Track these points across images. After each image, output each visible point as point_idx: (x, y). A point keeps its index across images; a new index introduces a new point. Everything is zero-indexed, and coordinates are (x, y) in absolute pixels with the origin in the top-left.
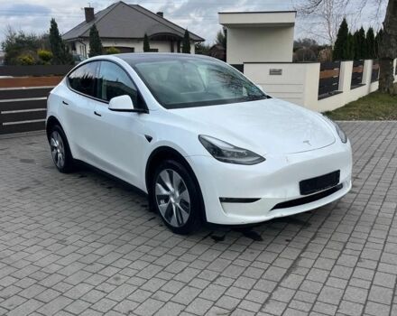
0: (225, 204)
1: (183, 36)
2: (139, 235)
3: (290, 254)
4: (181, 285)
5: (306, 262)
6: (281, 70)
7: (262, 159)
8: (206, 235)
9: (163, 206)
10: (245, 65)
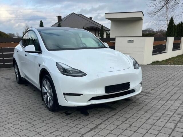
0: (66, 96)
1: (100, 28)
2: (33, 111)
3: (98, 122)
5: (102, 126)
6: (133, 40)
7: (85, 75)
8: (63, 112)
9: (45, 98)
10: (116, 38)
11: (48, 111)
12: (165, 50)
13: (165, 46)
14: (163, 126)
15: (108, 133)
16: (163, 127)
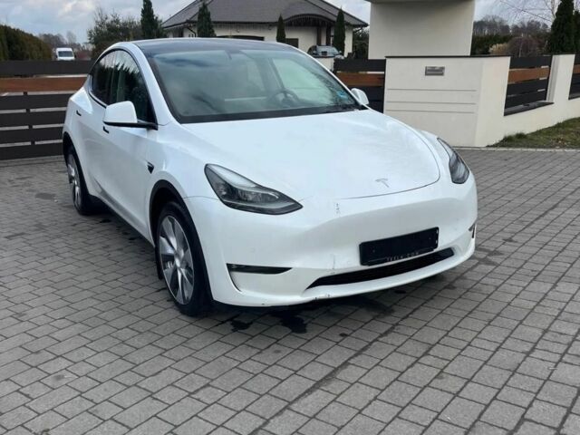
0: (237, 275)
2: (130, 313)
3: (335, 357)
4: (145, 394)
5: (351, 373)
6: (442, 69)
7: (296, 206)
8: (224, 319)
9: (168, 271)
10: (388, 60)
11: (178, 313)
12: (544, 96)
13: (545, 84)
14: (545, 375)
15: (371, 397)
16: (545, 381)
